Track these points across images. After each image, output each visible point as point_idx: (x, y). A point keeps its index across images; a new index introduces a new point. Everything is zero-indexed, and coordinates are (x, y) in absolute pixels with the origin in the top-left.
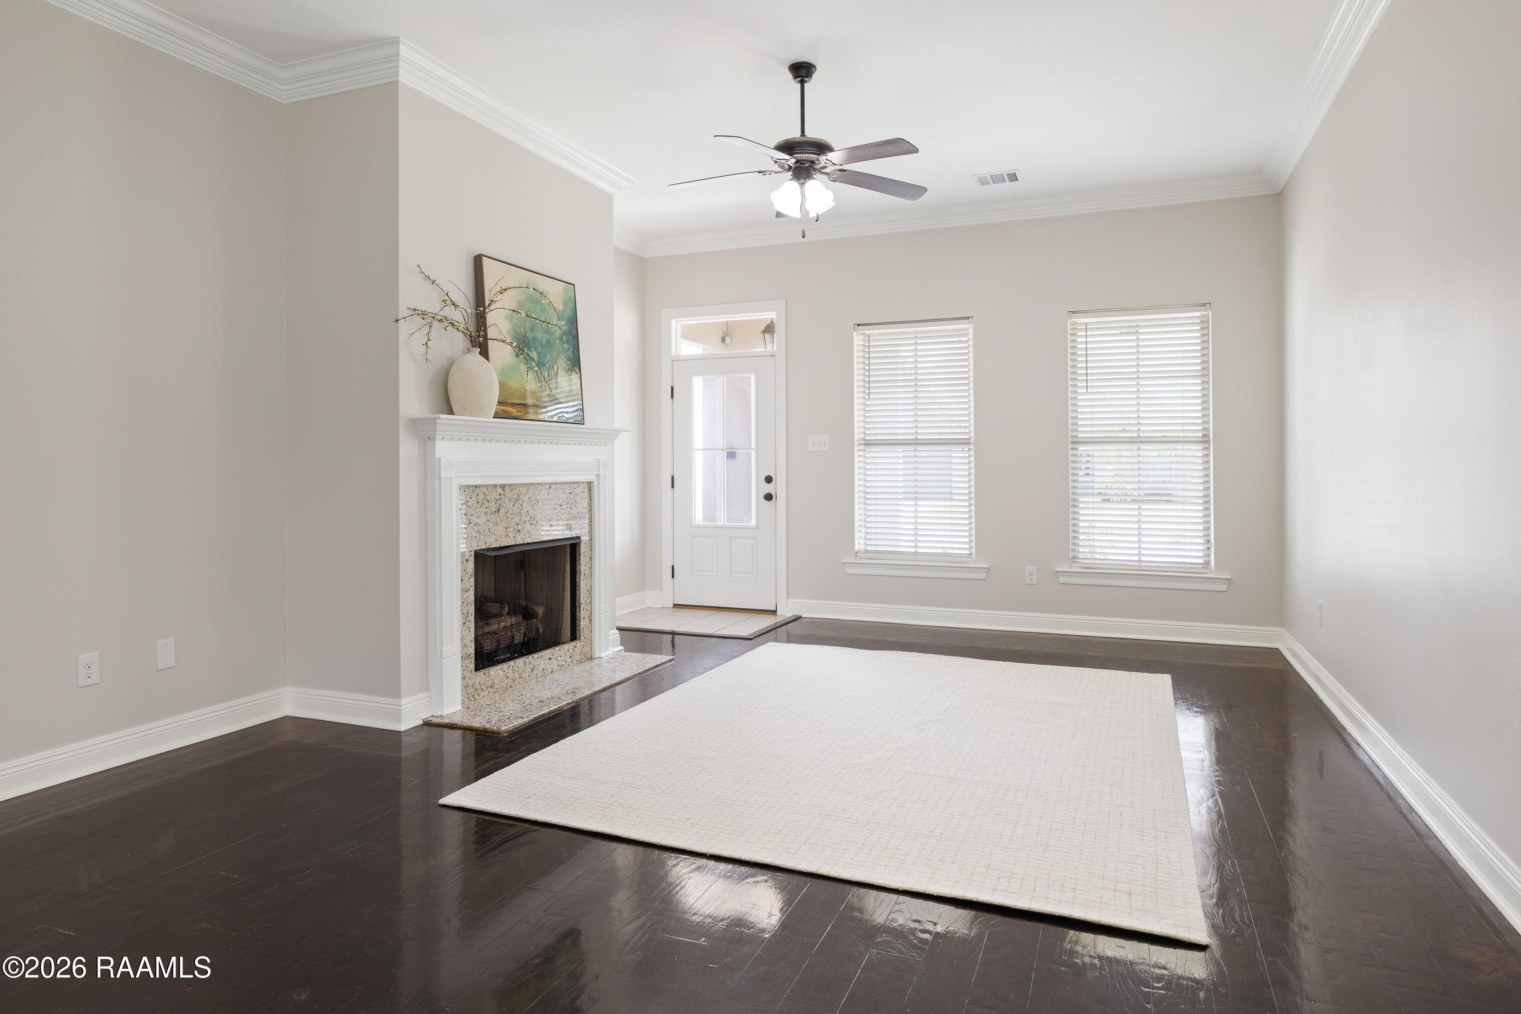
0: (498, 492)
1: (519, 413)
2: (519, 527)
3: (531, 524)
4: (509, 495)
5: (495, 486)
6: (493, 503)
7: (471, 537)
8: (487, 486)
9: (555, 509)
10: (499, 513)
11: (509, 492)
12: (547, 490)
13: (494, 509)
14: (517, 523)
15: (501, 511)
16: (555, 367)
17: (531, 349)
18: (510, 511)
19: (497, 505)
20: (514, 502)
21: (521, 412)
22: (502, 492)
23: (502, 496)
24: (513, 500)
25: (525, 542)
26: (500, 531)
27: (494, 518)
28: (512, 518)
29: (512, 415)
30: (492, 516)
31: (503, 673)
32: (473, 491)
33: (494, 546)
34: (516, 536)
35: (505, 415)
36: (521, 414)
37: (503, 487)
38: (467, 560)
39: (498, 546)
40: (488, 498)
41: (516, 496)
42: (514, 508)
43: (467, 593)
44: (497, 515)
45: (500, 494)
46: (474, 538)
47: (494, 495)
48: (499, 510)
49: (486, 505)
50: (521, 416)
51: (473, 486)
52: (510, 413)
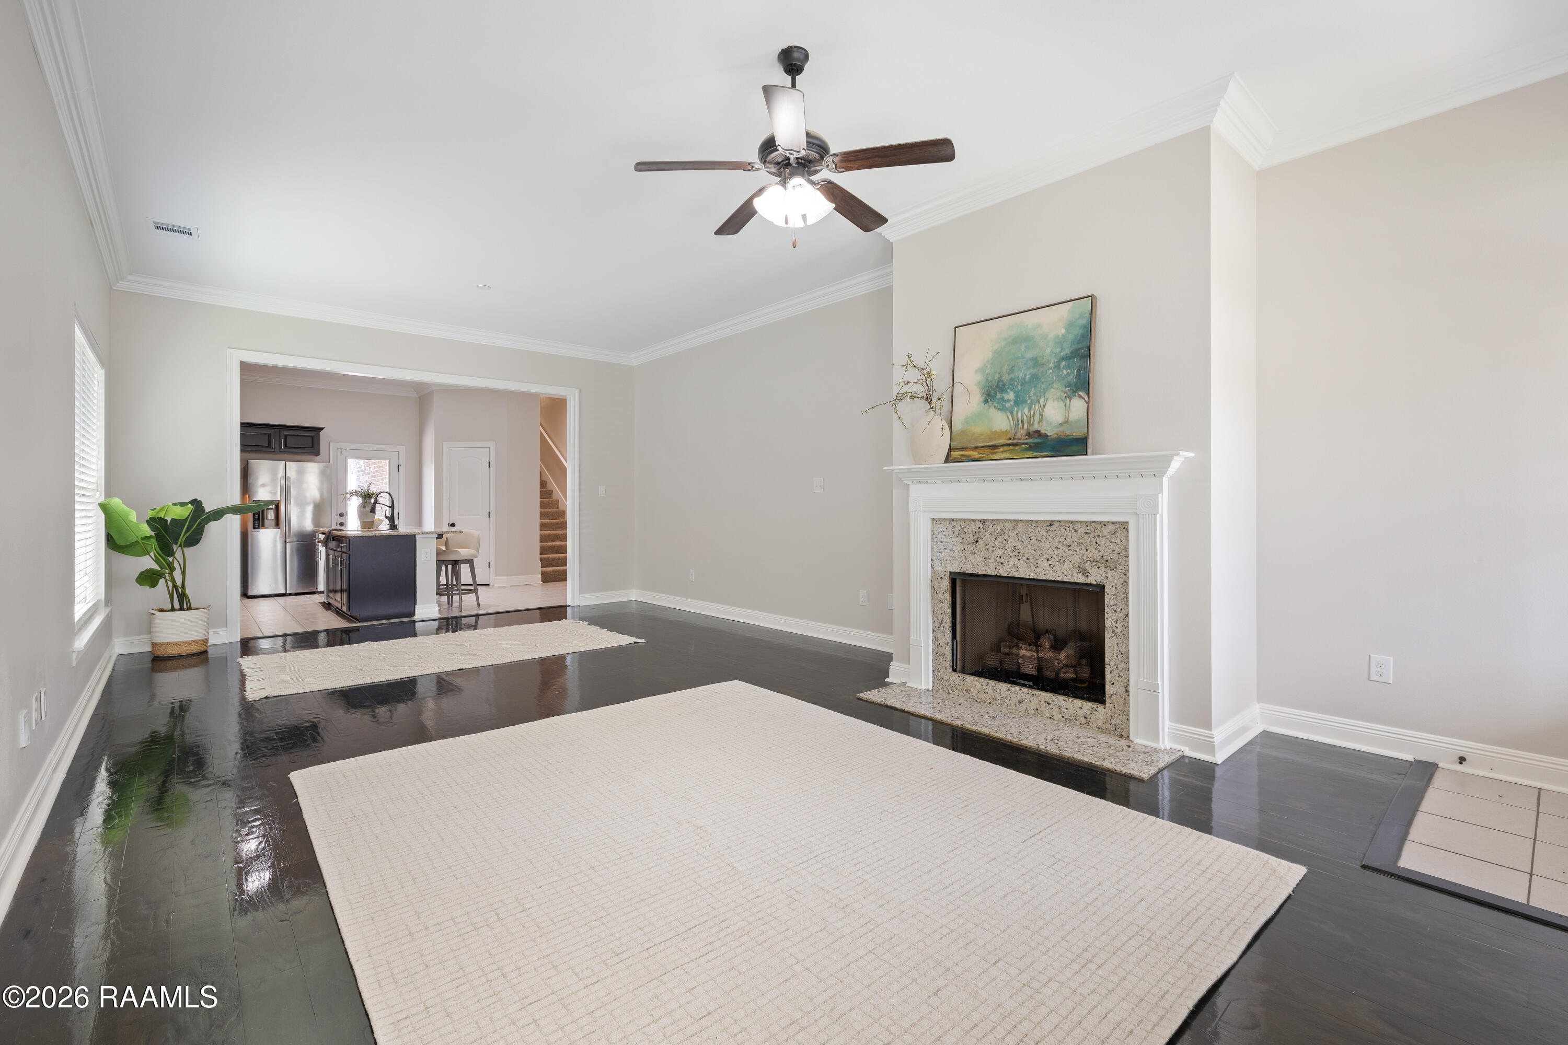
0: (977, 526)
1: (981, 455)
2: (1002, 560)
3: (1019, 560)
4: (991, 529)
5: (974, 520)
6: (971, 535)
7: (946, 560)
8: (964, 520)
9: (1057, 548)
10: (977, 545)
11: (991, 527)
12: (1046, 528)
13: (971, 539)
14: (999, 556)
15: (980, 542)
16: (1042, 401)
17: (1007, 391)
18: (991, 543)
19: (976, 537)
20: (997, 536)
21: (983, 454)
22: (982, 526)
23: (981, 530)
24: (995, 534)
25: (1009, 576)
26: (979, 559)
27: (971, 548)
28: (993, 551)
29: (973, 457)
30: (969, 546)
31: (980, 686)
32: (950, 524)
33: (971, 571)
34: (998, 568)
35: (964, 458)
36: (984, 455)
37: (983, 522)
38: (941, 578)
39: (974, 572)
40: (965, 530)
41: (999, 530)
42: (996, 542)
43: (941, 604)
44: (974, 546)
45: (979, 528)
46: (948, 562)
47: (972, 528)
48: (977, 542)
49: (963, 536)
50: (983, 457)
51: (949, 519)
52: (970, 456)
